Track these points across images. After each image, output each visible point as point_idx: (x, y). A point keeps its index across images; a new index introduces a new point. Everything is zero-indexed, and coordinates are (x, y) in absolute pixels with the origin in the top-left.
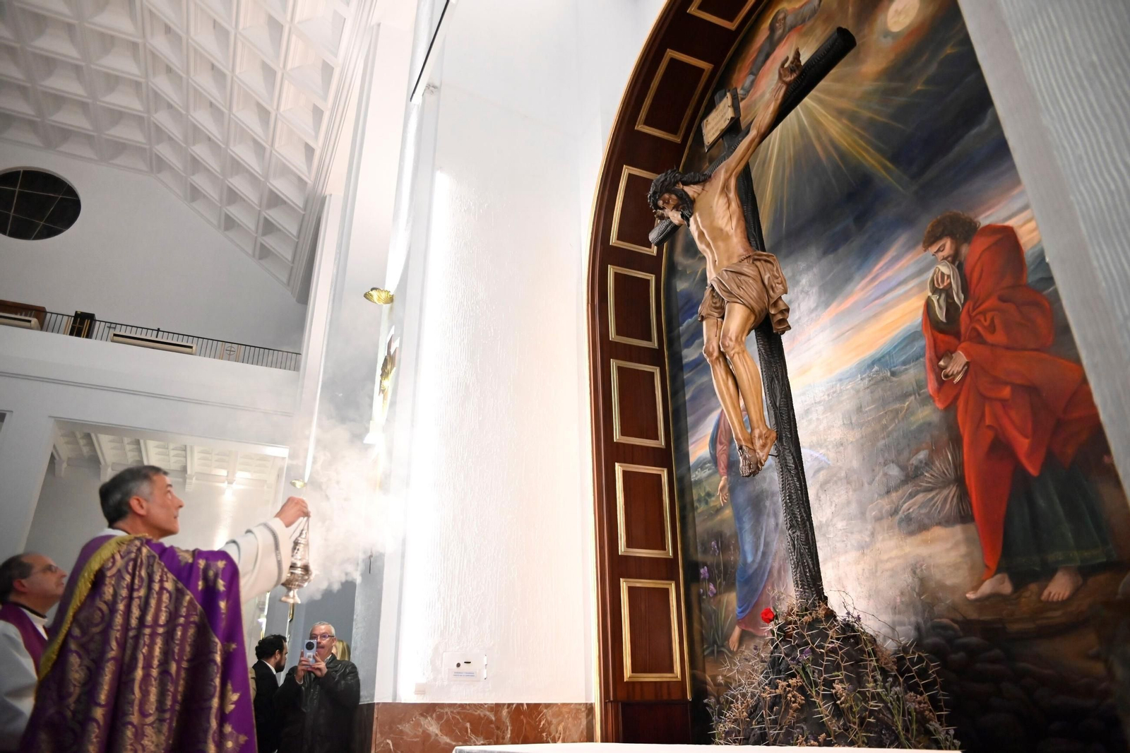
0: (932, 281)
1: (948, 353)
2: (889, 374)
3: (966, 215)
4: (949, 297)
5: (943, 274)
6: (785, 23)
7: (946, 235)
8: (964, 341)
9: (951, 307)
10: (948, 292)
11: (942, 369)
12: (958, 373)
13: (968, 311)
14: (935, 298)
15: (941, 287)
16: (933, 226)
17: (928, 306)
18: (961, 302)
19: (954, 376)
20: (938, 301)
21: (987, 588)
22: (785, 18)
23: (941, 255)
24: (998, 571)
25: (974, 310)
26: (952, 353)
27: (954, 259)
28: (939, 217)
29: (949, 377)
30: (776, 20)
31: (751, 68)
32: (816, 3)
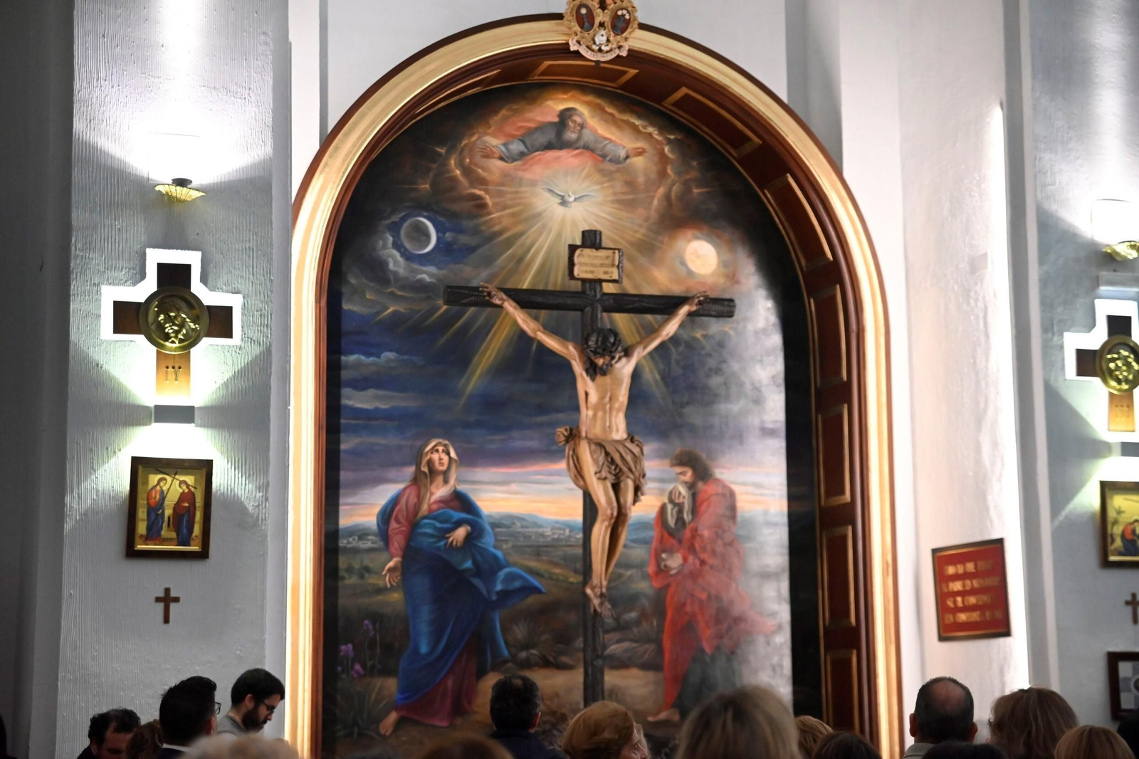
0: (671, 493)
1: (671, 551)
3: (708, 462)
4: (680, 512)
5: (680, 493)
6: (580, 131)
7: (689, 466)
8: (683, 548)
9: (680, 519)
10: (680, 507)
11: (664, 560)
12: (674, 568)
13: (692, 529)
14: (669, 507)
15: (677, 501)
16: (681, 452)
17: (663, 509)
18: (688, 520)
19: (671, 569)
20: (672, 510)
21: (663, 716)
23: (682, 478)
24: (674, 706)
25: (696, 530)
26: (674, 552)
27: (691, 486)
28: (687, 449)
29: (667, 568)
30: (570, 116)
31: (523, 135)
32: (622, 154)
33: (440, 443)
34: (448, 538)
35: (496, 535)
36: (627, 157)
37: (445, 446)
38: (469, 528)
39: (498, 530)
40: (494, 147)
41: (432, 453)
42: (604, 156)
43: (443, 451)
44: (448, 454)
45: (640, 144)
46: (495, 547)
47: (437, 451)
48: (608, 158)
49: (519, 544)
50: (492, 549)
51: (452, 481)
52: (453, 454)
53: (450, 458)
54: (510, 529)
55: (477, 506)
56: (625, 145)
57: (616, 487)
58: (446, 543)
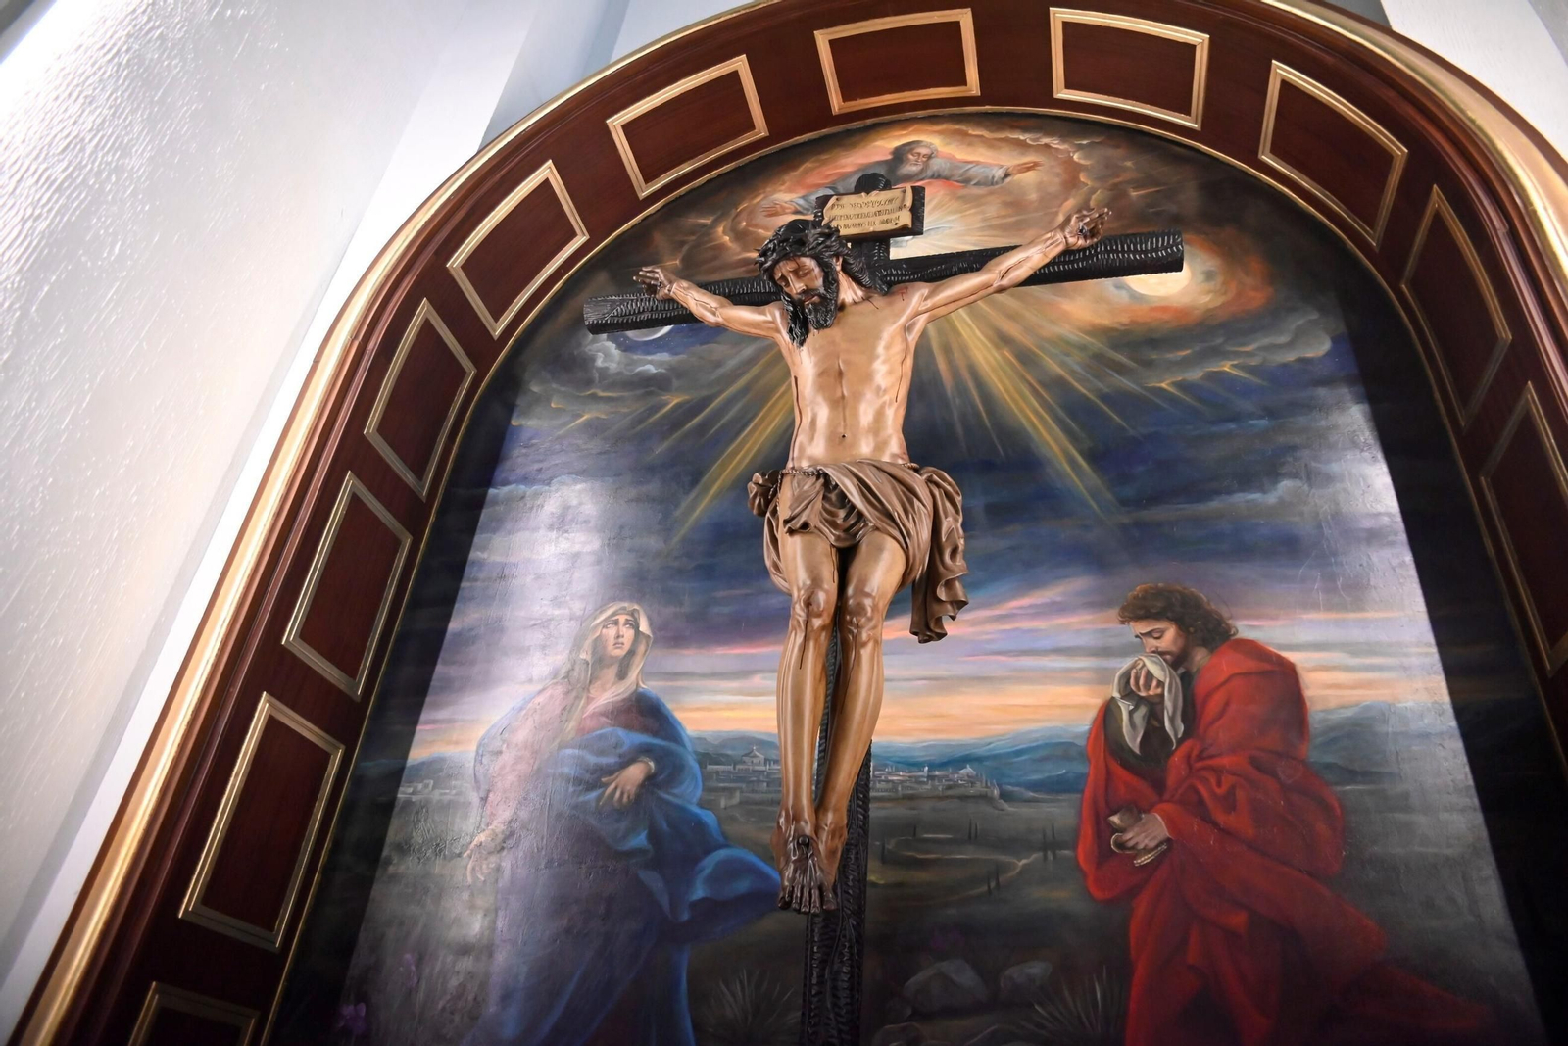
0: (1126, 676)
1: (1136, 809)
2: (996, 792)
3: (1213, 606)
4: (1154, 716)
5: (1149, 676)
7: (1170, 619)
8: (1168, 801)
9: (1154, 732)
10: (1154, 707)
11: (1114, 830)
12: (1146, 850)
13: (1188, 757)
14: (1125, 707)
15: (1143, 694)
16: (1145, 591)
17: (1108, 712)
18: (1176, 735)
19: (1137, 852)
20: (1131, 713)
22: (930, 157)
23: (1152, 643)
25: (1200, 757)
26: (1141, 810)
27: (1177, 661)
28: (1161, 585)
29: (1128, 851)
30: (911, 151)
31: (834, 182)
32: (999, 173)
33: (624, 608)
34: (606, 785)
35: (706, 777)
36: (1007, 176)
37: (632, 613)
38: (652, 764)
39: (710, 767)
40: (786, 202)
41: (605, 627)
42: (966, 181)
43: (627, 622)
44: (636, 626)
45: (1030, 158)
46: (701, 804)
47: (616, 623)
48: (973, 183)
49: (757, 797)
50: (696, 809)
51: (634, 674)
52: (644, 627)
53: (638, 633)
54: (739, 766)
55: (676, 720)
56: (1002, 163)
57: (846, 556)
58: (599, 799)
